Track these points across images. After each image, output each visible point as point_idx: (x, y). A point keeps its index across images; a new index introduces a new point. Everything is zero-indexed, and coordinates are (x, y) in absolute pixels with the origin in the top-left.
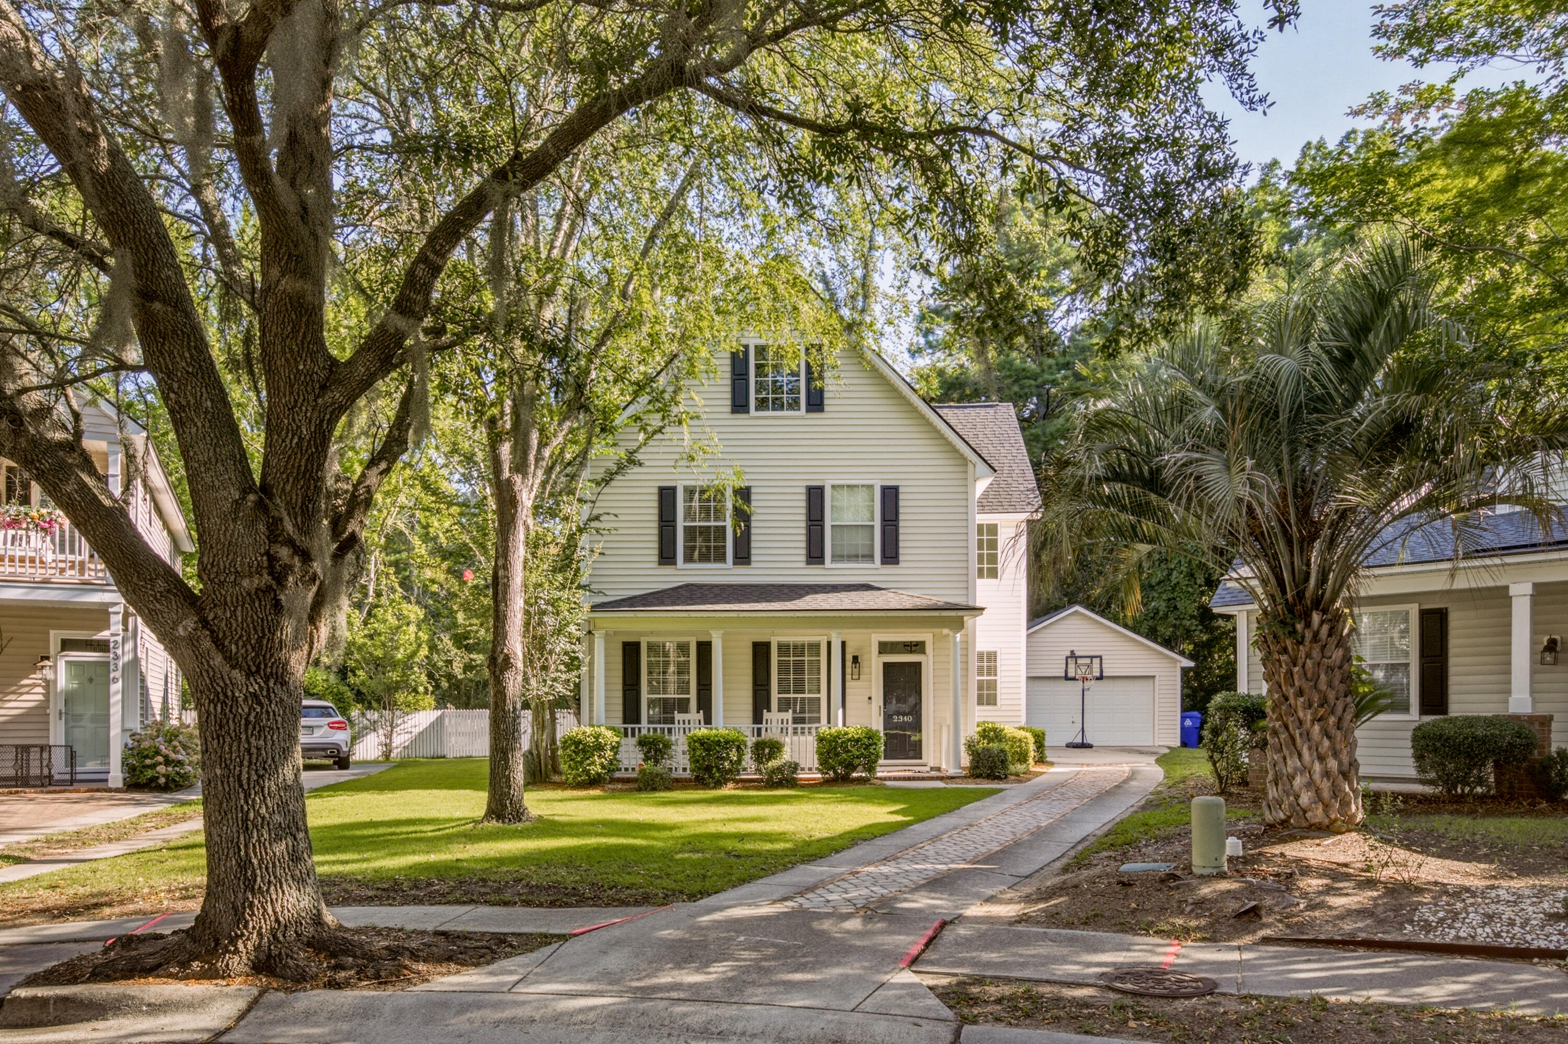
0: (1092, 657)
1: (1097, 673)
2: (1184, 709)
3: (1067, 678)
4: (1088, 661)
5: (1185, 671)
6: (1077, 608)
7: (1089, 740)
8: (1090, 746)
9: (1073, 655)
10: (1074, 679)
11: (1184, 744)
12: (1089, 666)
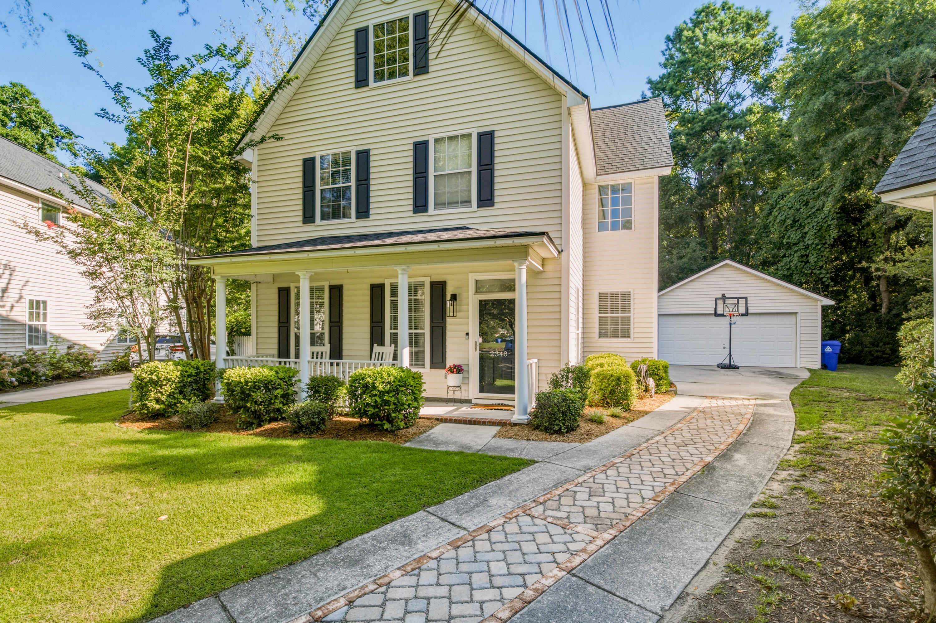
0: (738, 299)
1: (742, 310)
2: (824, 338)
3: (716, 314)
4: (735, 301)
5: (825, 309)
6: (728, 262)
7: (736, 361)
8: (737, 368)
9: (724, 298)
10: (722, 315)
11: (825, 366)
12: (736, 305)
